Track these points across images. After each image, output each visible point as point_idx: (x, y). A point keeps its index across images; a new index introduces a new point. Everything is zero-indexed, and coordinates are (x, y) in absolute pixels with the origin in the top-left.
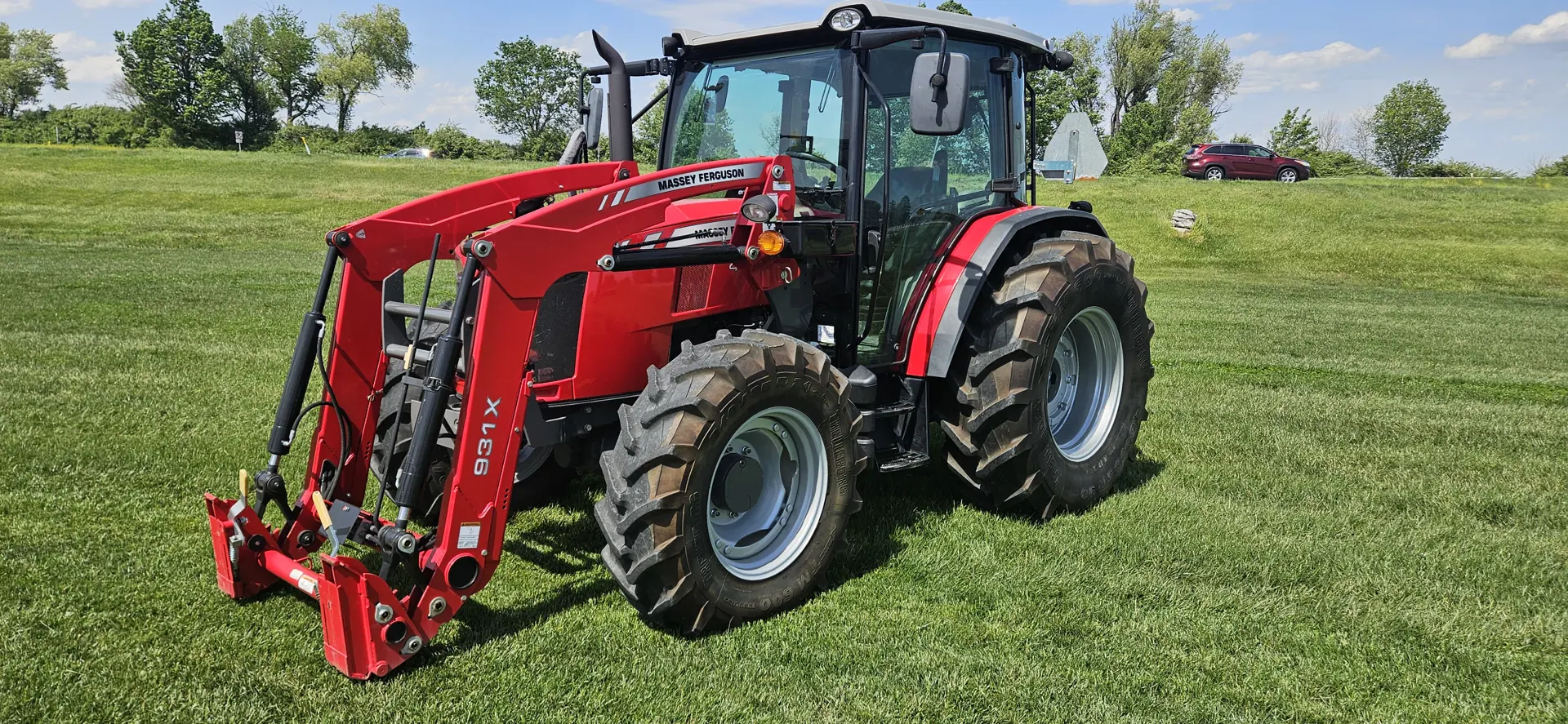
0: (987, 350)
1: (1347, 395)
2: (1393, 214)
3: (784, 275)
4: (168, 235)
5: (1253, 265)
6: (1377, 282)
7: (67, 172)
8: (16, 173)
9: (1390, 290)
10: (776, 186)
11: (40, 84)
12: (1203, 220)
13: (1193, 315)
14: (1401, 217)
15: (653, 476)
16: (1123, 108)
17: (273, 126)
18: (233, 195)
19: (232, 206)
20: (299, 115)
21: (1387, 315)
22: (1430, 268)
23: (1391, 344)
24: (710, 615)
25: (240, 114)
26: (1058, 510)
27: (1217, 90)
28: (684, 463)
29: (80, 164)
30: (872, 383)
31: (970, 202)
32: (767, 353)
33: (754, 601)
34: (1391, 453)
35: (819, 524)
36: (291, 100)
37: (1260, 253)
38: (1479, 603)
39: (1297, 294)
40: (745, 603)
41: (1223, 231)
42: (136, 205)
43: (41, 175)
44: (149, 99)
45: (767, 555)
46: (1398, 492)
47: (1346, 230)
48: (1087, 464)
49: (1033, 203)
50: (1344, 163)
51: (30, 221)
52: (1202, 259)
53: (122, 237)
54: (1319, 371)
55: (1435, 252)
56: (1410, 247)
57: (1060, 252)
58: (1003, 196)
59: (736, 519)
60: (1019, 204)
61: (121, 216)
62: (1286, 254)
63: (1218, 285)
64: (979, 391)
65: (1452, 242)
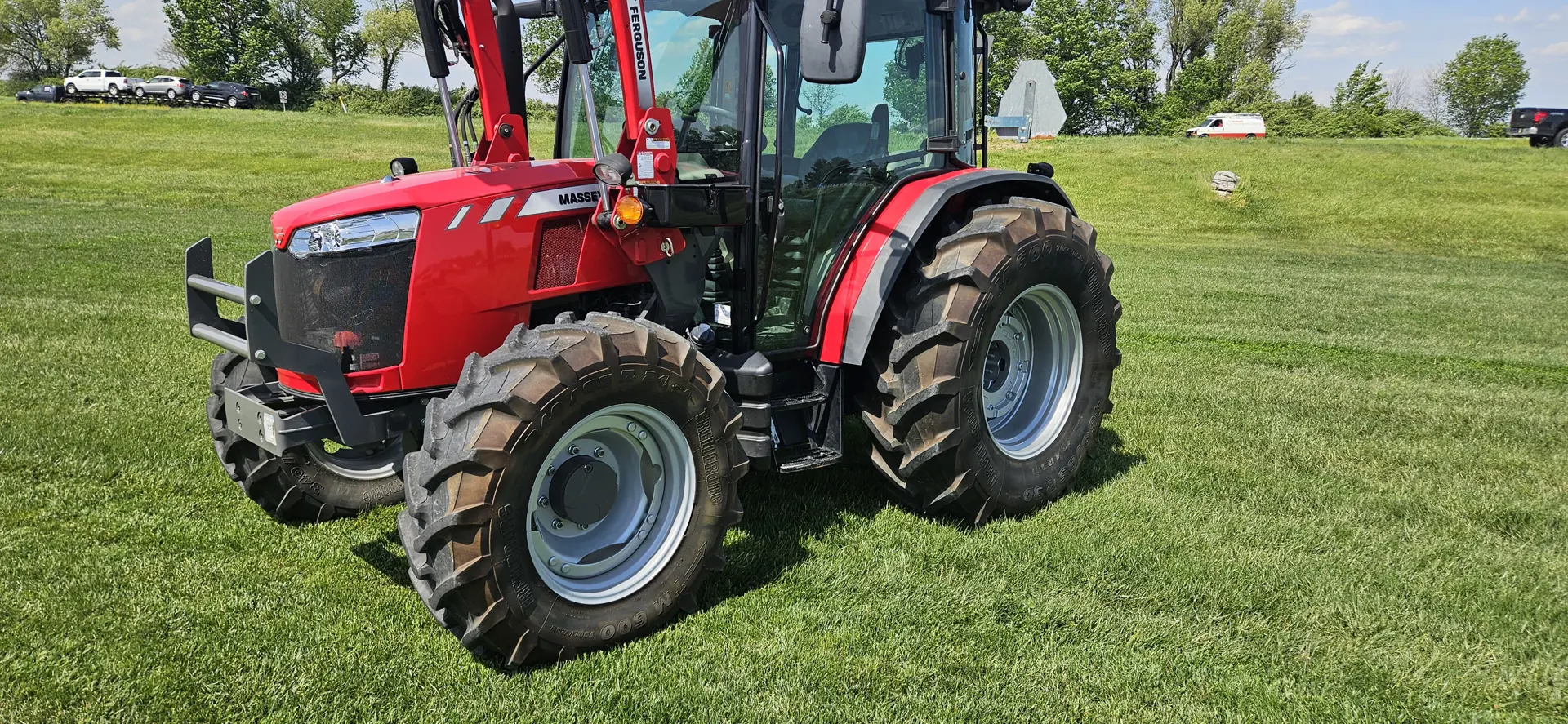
0: (911, 332)
1: (1369, 378)
2: (1453, 177)
3: (665, 247)
4: (185, 195)
5: (1294, 230)
6: (1430, 249)
7: (96, 132)
8: (48, 132)
9: (1444, 258)
10: (650, 143)
11: (92, 43)
12: (1246, 183)
13: (1222, 285)
14: (1462, 179)
15: (452, 484)
16: (1179, 64)
17: (317, 85)
18: (255, 155)
19: (253, 166)
20: (344, 75)
21: (1435, 286)
22: (1490, 235)
23: (1432, 319)
24: (531, 646)
25: (285, 74)
26: (994, 514)
27: (1280, 44)
28: (490, 470)
29: (110, 123)
30: (767, 372)
31: (902, 163)
32: (607, 342)
33: (593, 628)
34: (1403, 446)
35: (684, 539)
36: (336, 60)
37: (1305, 217)
38: (1466, 642)
39: (1339, 263)
40: (579, 630)
41: (1265, 195)
42: (159, 164)
43: (70, 134)
44: (197, 58)
45: (614, 576)
46: (1400, 497)
47: (1400, 194)
48: (1035, 462)
49: (985, 165)
50: (1411, 123)
51: (55, 180)
52: (1242, 225)
53: (141, 196)
54: (1343, 350)
55: (1495, 218)
56: (1468, 213)
57: (1002, 221)
58: (942, 156)
59: (585, 532)
60: (962, 166)
61: (144, 176)
62: (1333, 219)
63: (1255, 252)
64: (901, 378)
65: (1514, 208)
